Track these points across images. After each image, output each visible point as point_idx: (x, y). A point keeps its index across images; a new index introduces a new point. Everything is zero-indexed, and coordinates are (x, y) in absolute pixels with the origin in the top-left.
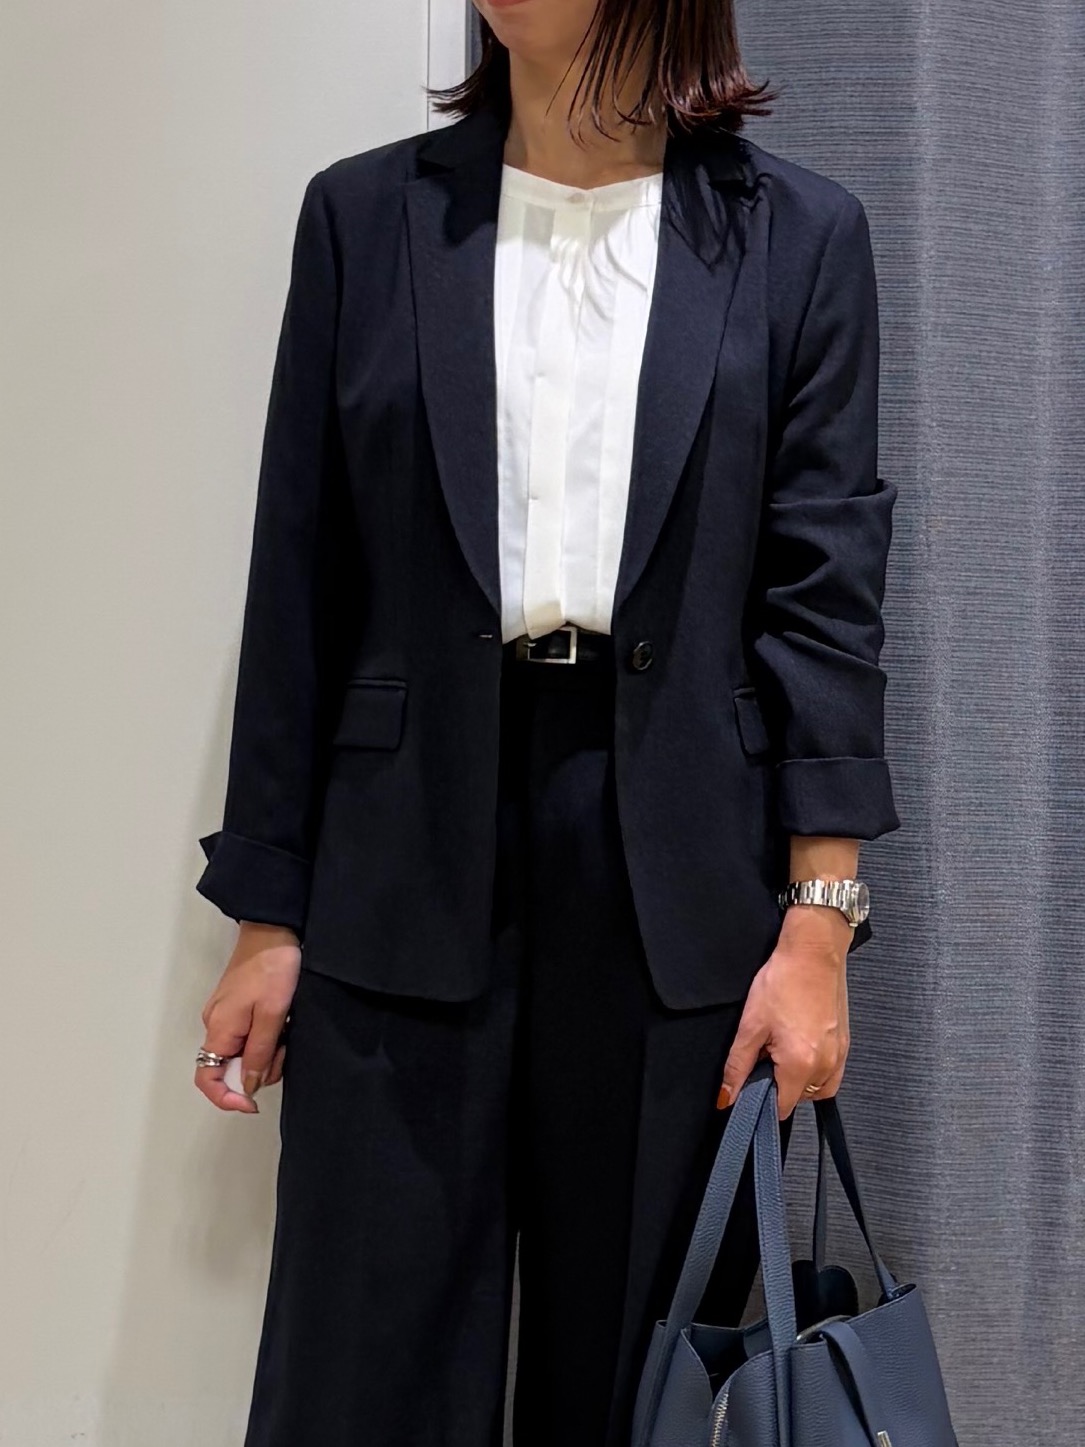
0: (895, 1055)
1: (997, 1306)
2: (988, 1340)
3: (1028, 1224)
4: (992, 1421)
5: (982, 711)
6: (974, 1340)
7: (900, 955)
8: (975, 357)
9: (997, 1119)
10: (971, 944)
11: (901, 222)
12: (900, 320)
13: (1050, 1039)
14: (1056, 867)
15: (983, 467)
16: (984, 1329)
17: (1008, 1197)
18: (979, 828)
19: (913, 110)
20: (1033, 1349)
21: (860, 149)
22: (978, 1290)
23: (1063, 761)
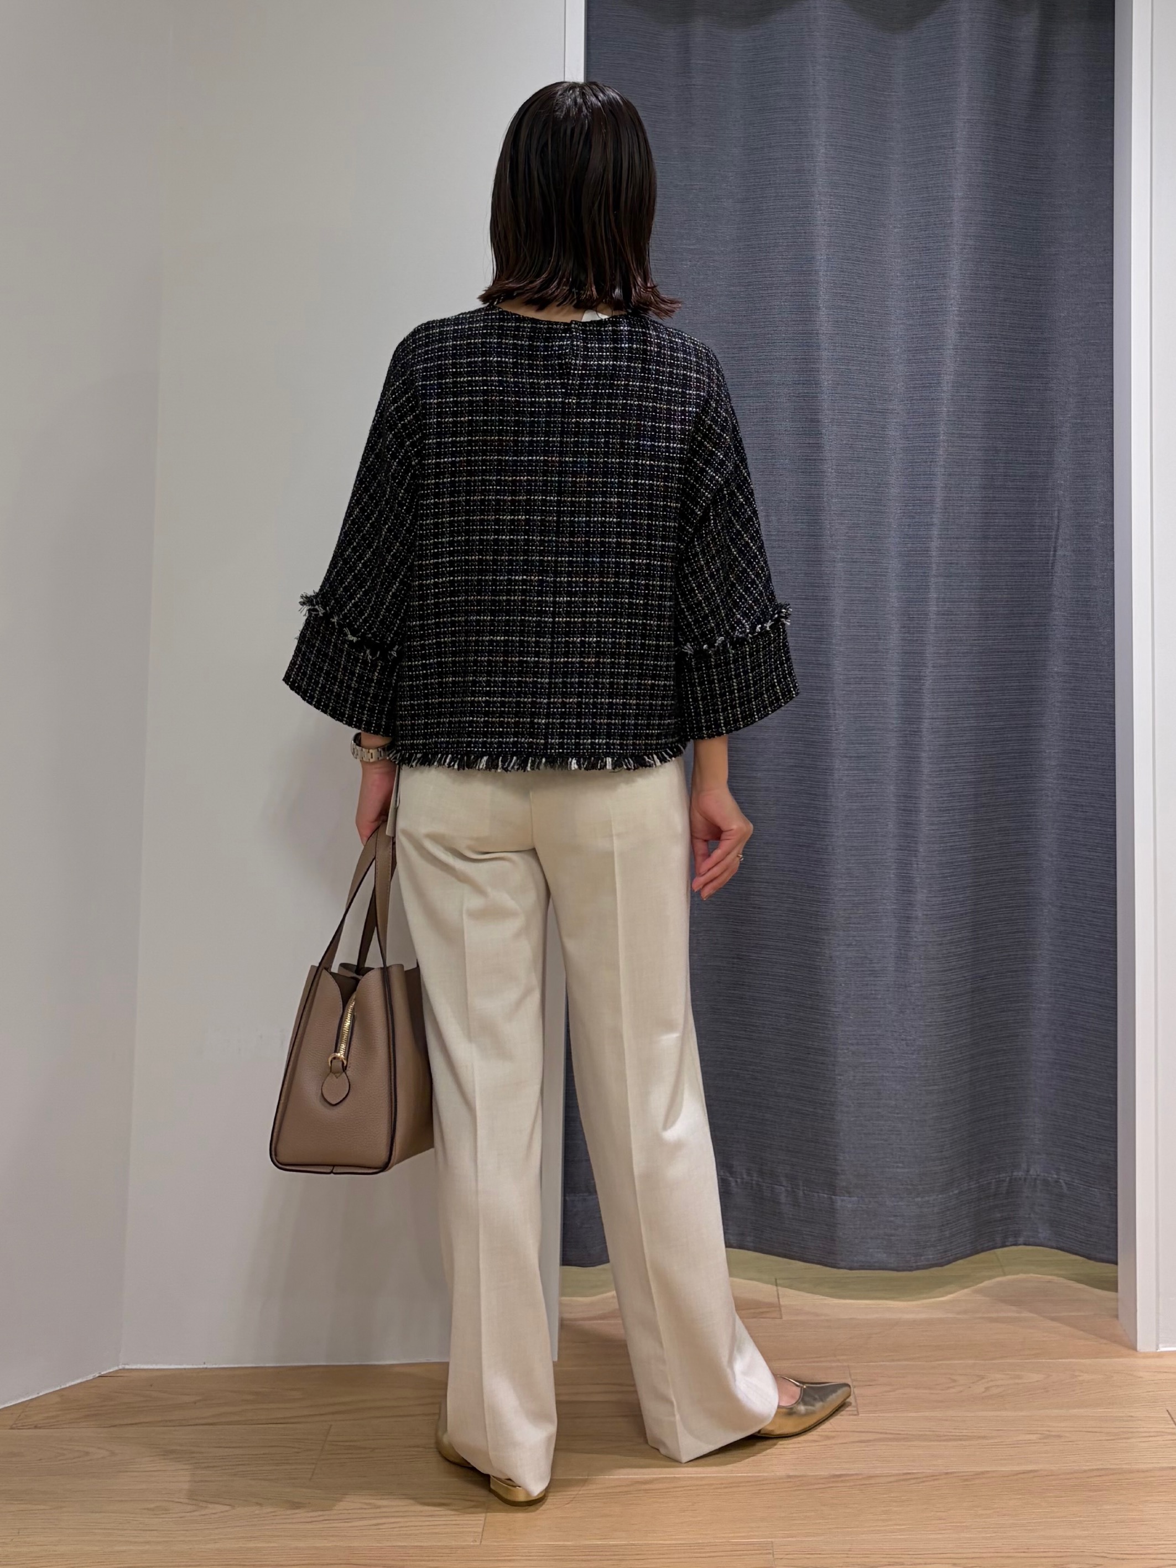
0: (816, 821)
1: (879, 965)
2: (875, 985)
3: (895, 917)
4: (879, 1032)
5: (861, 626)
6: (867, 985)
7: (819, 763)
8: (854, 435)
9: (875, 857)
10: (858, 757)
11: (814, 366)
12: (813, 417)
13: (904, 810)
14: (904, 713)
15: (860, 493)
16: (872, 979)
17: (885, 901)
18: (861, 691)
19: (819, 308)
20: (900, 990)
21: (789, 329)
22: (869, 956)
23: (907, 653)
